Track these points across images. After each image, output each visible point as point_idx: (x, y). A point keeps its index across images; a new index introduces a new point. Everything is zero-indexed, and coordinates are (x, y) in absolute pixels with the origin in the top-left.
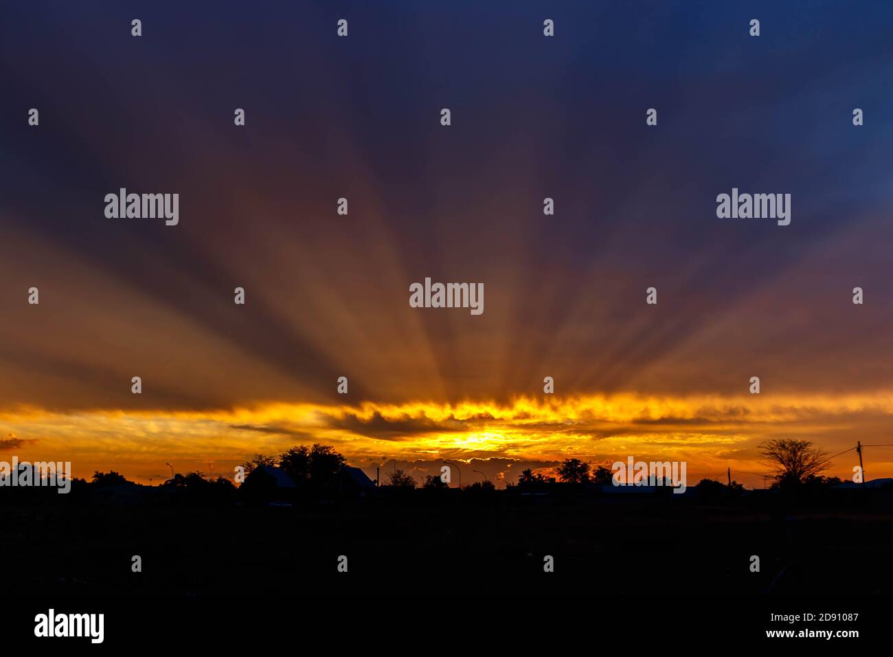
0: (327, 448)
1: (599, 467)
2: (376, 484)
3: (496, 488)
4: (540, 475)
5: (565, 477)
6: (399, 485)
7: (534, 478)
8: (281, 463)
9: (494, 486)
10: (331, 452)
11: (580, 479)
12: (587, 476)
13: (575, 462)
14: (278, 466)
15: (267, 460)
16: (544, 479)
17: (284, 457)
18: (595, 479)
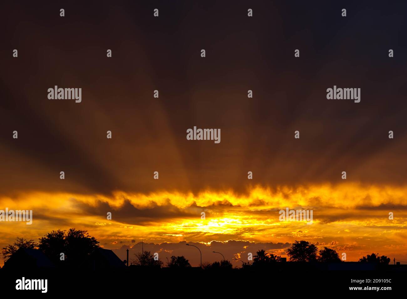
0: (81, 232)
1: (326, 248)
2: (126, 264)
3: (234, 267)
4: (272, 255)
5: (295, 257)
6: (147, 264)
7: (267, 258)
8: (40, 246)
9: (232, 265)
10: (85, 235)
11: (308, 259)
12: (315, 256)
13: (304, 243)
14: (37, 248)
15: (28, 243)
16: (276, 258)
17: (43, 240)
18: (322, 258)
